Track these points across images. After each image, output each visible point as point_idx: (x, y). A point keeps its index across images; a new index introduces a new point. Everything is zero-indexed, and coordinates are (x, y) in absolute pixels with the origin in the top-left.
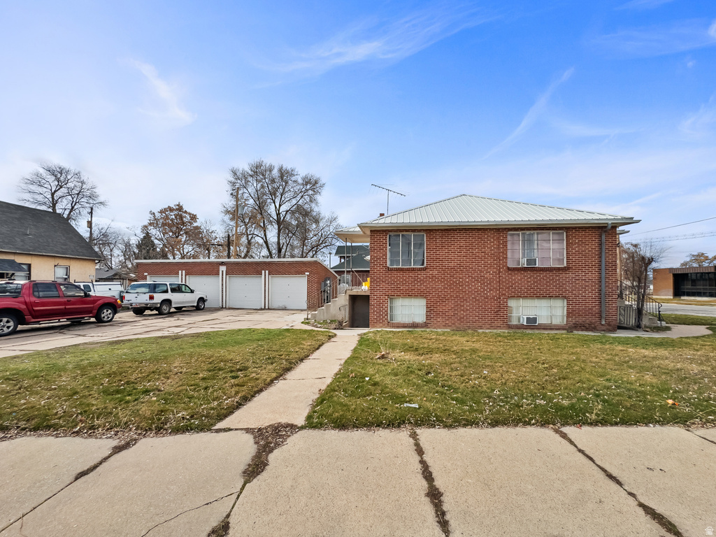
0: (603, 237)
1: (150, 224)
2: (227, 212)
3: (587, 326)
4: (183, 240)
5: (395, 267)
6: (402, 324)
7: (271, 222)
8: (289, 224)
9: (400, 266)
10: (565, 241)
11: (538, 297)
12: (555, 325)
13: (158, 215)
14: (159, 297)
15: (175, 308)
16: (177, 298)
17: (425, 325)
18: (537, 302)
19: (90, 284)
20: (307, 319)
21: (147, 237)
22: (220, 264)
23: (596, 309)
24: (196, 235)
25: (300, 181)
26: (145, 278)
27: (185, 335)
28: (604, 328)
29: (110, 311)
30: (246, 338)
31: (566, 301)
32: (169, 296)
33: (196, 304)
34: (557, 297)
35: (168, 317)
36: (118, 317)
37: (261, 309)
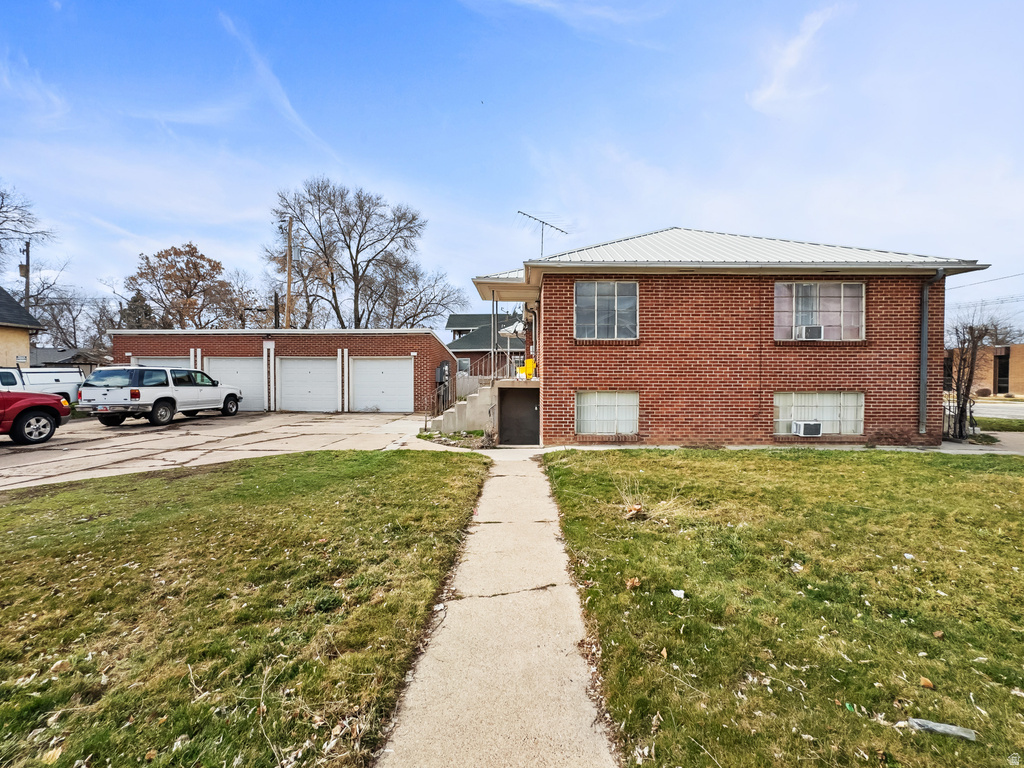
0: (926, 293)
1: (141, 275)
2: (273, 258)
3: (897, 437)
4: (200, 302)
5: (587, 339)
6: (599, 437)
7: (343, 277)
8: (372, 281)
9: (595, 338)
10: (864, 299)
11: (821, 391)
12: (847, 437)
13: (154, 261)
14: (149, 395)
15: (184, 412)
16: (185, 396)
17: (638, 439)
18: (817, 399)
19: (15, 373)
20: (426, 430)
21: (139, 299)
22: (264, 338)
23: (911, 410)
24: (222, 296)
25: (390, 215)
26: (127, 360)
27: (200, 469)
28: (921, 440)
29: (44, 421)
30: (324, 471)
31: (863, 395)
32: (170, 391)
33: (221, 406)
34: (851, 390)
35: (169, 429)
36: (62, 432)
37: (337, 413)
